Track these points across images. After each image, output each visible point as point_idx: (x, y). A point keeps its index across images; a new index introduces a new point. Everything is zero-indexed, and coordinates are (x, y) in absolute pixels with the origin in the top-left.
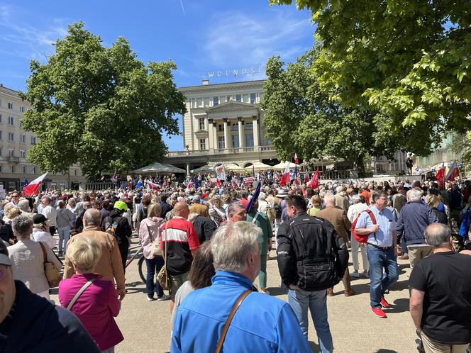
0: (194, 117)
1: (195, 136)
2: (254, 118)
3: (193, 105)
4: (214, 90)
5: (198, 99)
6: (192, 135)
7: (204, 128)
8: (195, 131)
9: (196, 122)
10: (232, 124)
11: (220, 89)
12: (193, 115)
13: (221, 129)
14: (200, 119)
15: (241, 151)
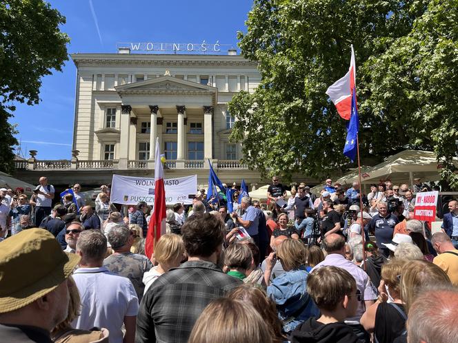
0: (97, 107)
1: (96, 138)
2: (207, 109)
3: (99, 85)
4: (137, 63)
5: (107, 76)
6: (91, 136)
7: (114, 125)
8: (96, 130)
9: (100, 115)
10: (165, 122)
11: (150, 63)
12: (96, 102)
13: (144, 129)
14: (109, 110)
15: (180, 166)
